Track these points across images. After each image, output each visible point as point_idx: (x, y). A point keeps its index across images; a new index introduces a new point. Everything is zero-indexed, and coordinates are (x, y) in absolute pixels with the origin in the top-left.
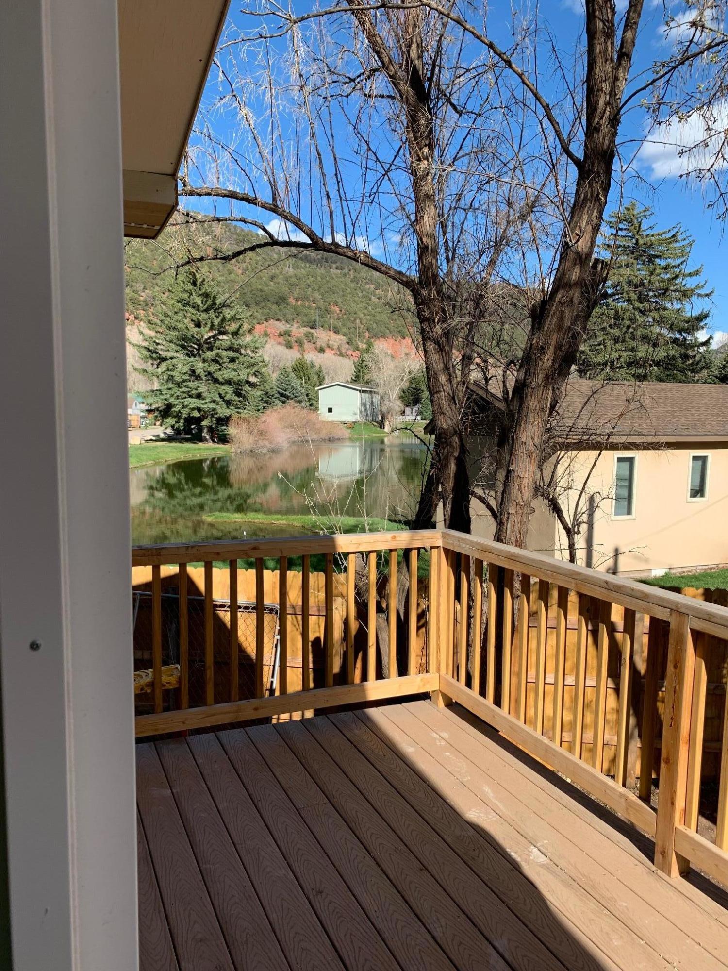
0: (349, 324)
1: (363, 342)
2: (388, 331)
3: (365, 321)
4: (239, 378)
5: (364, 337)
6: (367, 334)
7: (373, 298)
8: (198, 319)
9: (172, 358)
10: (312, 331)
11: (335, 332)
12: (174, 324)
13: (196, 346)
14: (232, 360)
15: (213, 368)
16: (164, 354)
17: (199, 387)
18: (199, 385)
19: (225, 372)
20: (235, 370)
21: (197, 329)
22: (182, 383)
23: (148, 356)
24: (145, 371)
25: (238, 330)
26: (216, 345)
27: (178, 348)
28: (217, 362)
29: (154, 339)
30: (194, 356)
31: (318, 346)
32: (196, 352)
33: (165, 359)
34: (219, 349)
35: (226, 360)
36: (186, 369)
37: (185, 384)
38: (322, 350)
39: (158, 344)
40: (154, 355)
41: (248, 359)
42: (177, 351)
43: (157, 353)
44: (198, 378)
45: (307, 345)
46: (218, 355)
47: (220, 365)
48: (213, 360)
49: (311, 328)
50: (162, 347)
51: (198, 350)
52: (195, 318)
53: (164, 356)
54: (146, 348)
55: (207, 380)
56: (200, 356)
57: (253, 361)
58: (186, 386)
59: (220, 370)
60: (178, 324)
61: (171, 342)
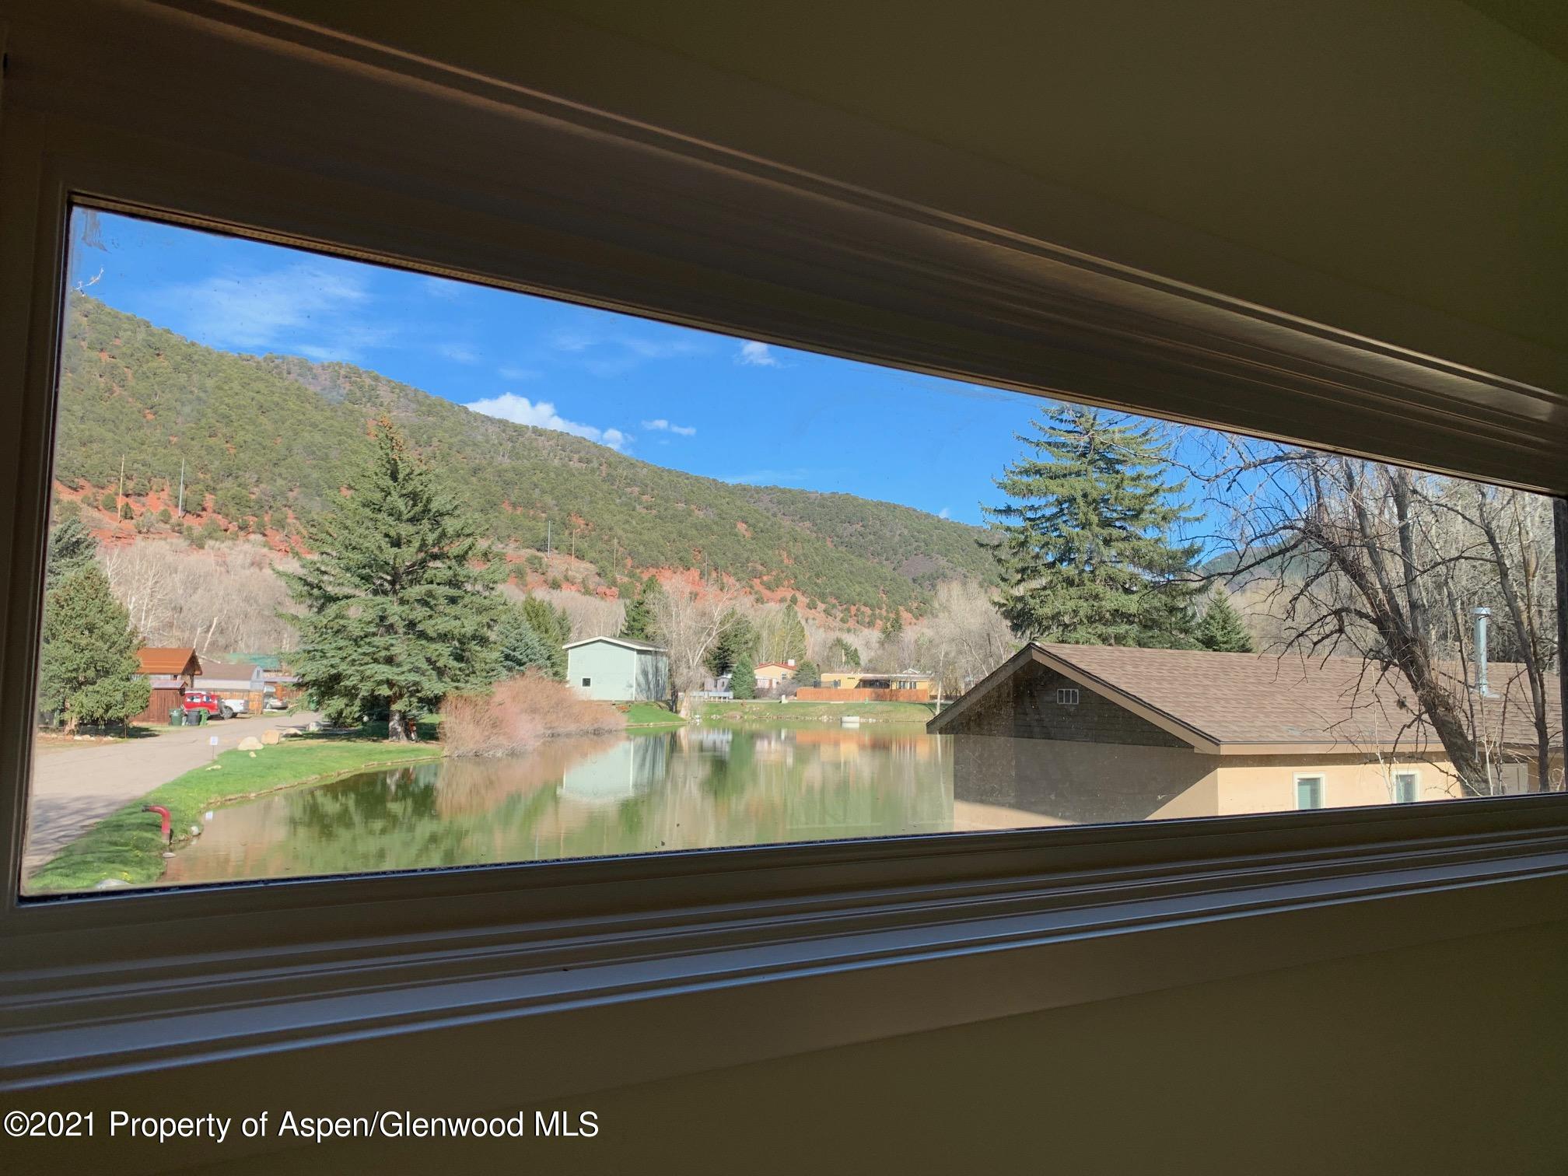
0: (600, 545)
1: (623, 574)
2: (662, 558)
3: (627, 542)
4: (463, 631)
5: (624, 566)
6: (629, 562)
7: (638, 507)
8: (399, 535)
9: (347, 597)
10: (540, 554)
11: (577, 557)
12: (355, 540)
13: (389, 578)
14: (453, 600)
15: (420, 612)
16: (331, 590)
17: (392, 645)
18: (394, 642)
19: (439, 620)
20: (456, 618)
21: (395, 550)
22: (362, 638)
23: (304, 593)
24: (295, 618)
25: (466, 552)
26: (425, 576)
27: (357, 580)
28: (426, 604)
29: (318, 565)
30: (385, 593)
31: (550, 579)
32: (387, 586)
33: (334, 599)
34: (431, 582)
35: (442, 601)
36: (372, 614)
37: (367, 640)
38: (555, 585)
39: (325, 573)
40: (316, 591)
41: (477, 599)
42: (357, 586)
43: (320, 588)
44: (390, 629)
45: (531, 577)
46: (430, 594)
47: (431, 608)
48: (418, 601)
49: (538, 550)
50: (332, 579)
51: (393, 583)
52: (393, 533)
53: (333, 594)
54: (300, 579)
55: (405, 633)
56: (395, 592)
57: (487, 602)
58: (369, 644)
59: (430, 617)
60: (361, 541)
61: (348, 569)
